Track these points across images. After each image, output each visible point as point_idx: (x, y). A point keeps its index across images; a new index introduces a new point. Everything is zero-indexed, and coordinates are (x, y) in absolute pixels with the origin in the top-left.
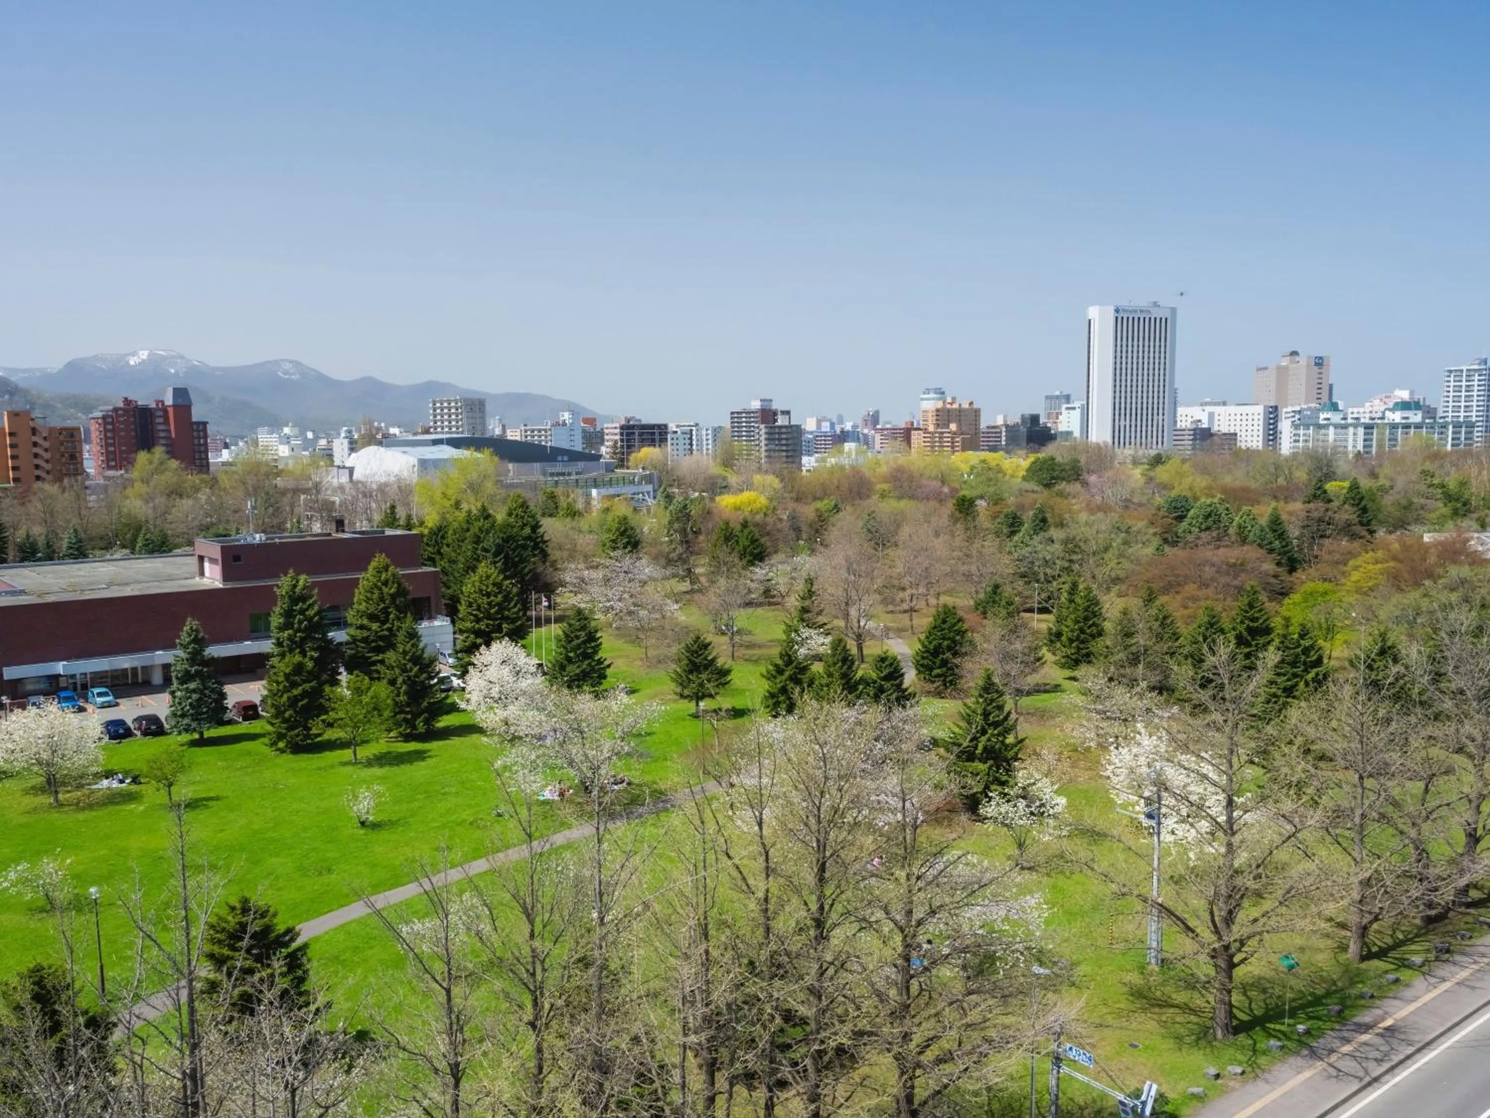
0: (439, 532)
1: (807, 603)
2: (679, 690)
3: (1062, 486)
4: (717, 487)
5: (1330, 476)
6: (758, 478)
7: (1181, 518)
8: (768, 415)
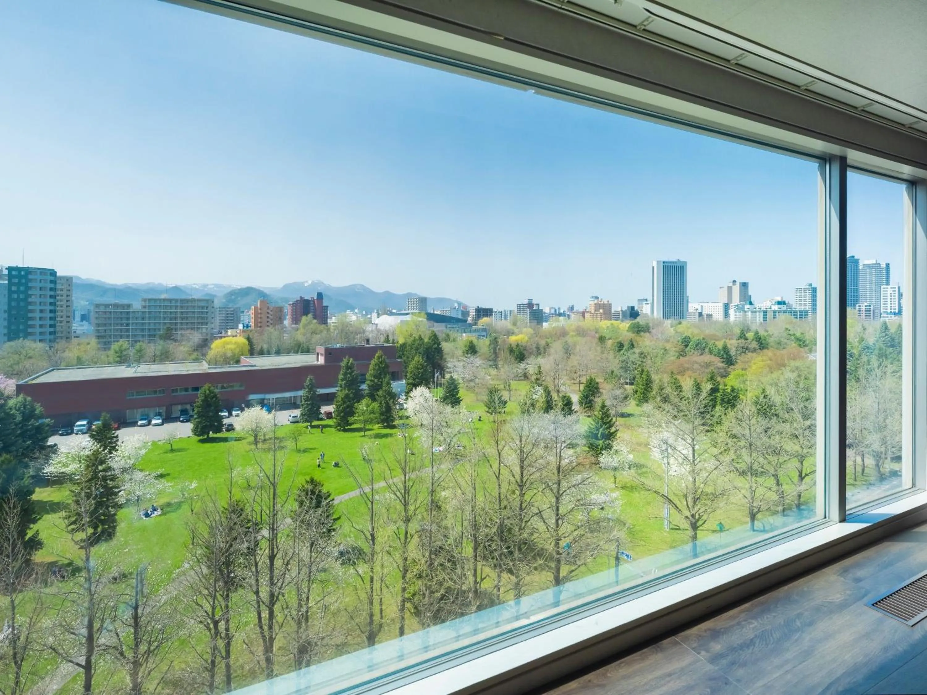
0: (404, 345)
1: (539, 376)
2: (487, 410)
3: (642, 334)
4: (510, 333)
5: (749, 330)
6: (525, 330)
7: (686, 346)
8: (530, 305)
